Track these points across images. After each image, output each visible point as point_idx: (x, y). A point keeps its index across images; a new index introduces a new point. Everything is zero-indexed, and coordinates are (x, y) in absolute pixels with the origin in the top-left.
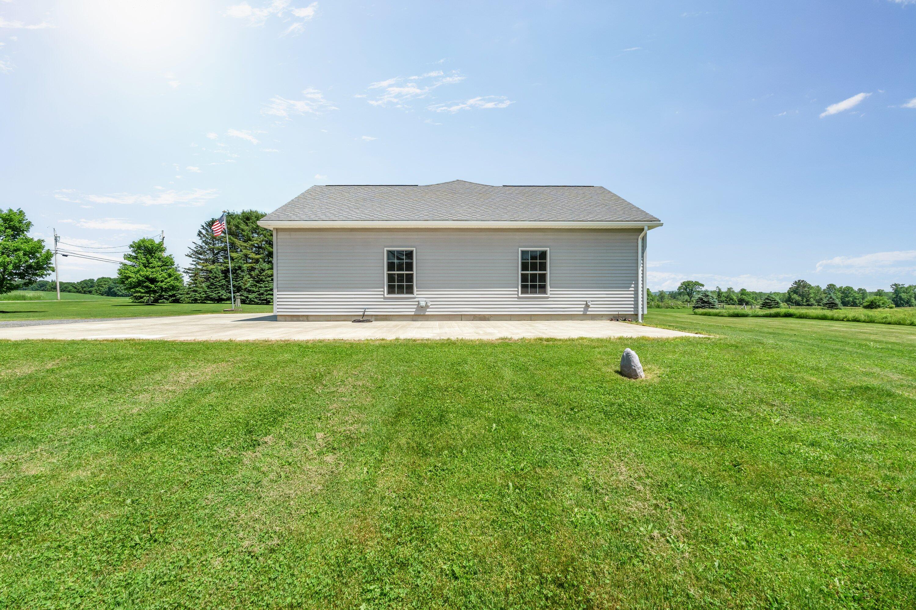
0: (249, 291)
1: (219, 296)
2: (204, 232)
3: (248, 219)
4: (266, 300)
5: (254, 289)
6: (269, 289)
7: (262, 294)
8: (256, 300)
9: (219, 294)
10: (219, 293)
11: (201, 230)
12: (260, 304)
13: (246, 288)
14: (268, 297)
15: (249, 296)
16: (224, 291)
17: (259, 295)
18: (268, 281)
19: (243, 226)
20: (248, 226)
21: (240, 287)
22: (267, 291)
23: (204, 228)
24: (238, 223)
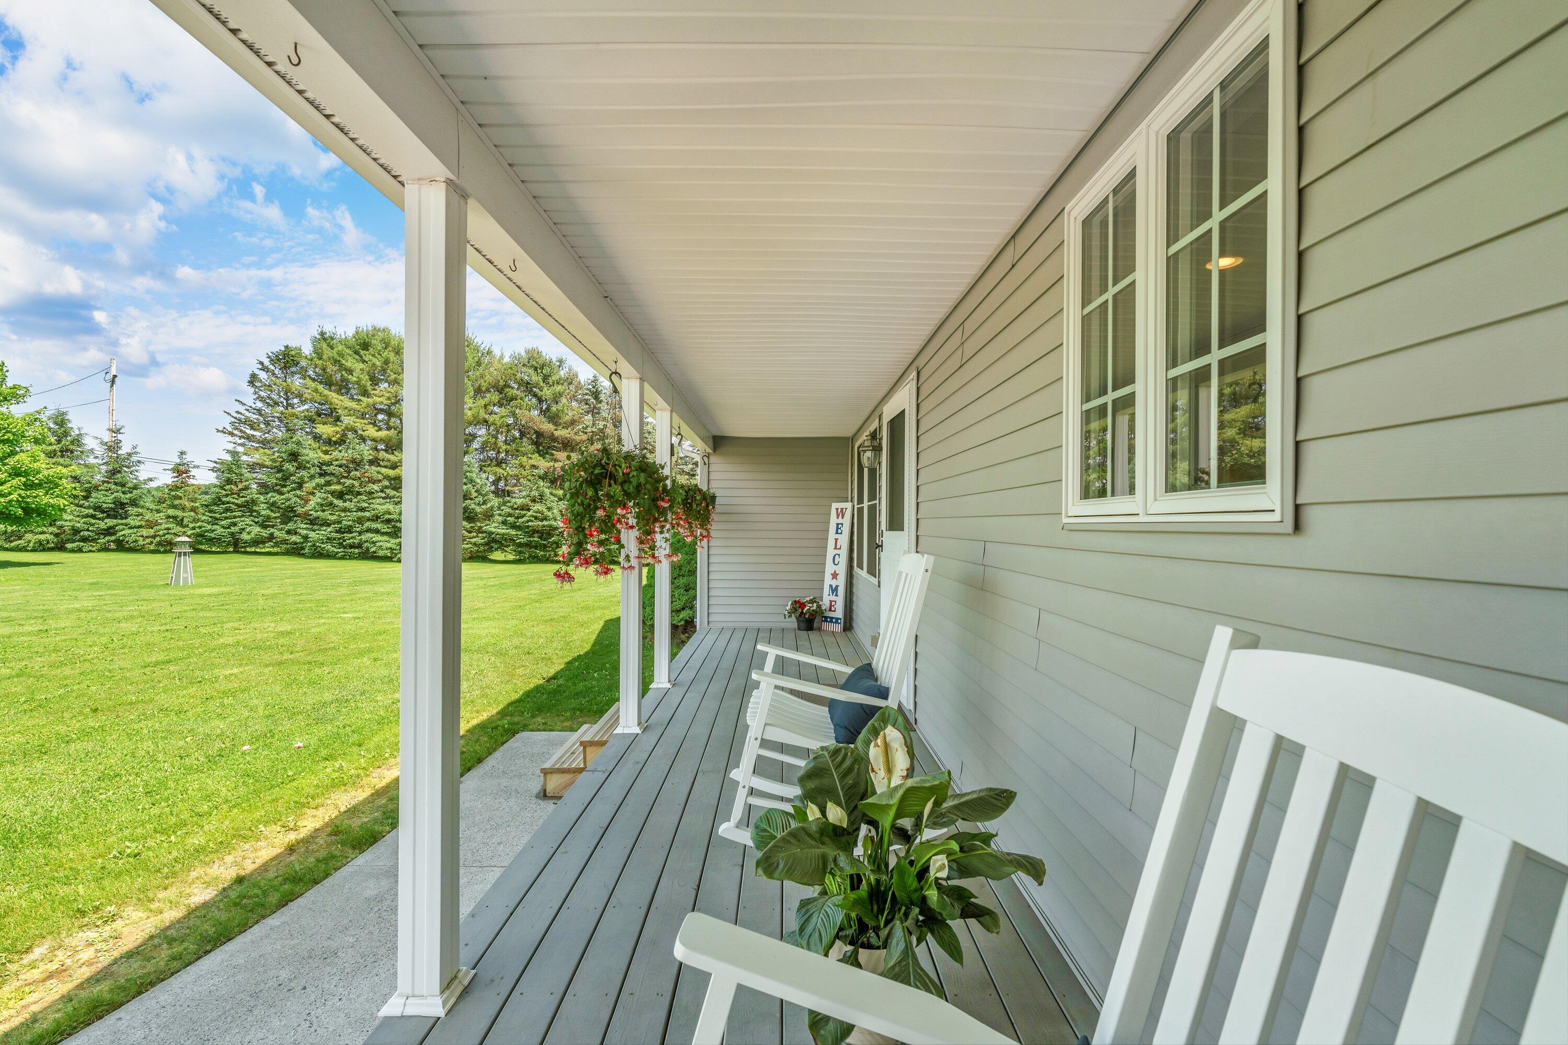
0: (313, 522)
1: (232, 534)
2: (263, 375)
3: (366, 346)
4: (359, 546)
5: (326, 515)
6: (367, 514)
7: (349, 530)
8: (329, 547)
9: (233, 529)
10: (235, 524)
11: (257, 372)
12: (343, 558)
13: (306, 514)
14: (364, 537)
15: (312, 535)
16: (248, 521)
17: (339, 531)
18: (371, 493)
19: (350, 363)
20: (364, 361)
21: (291, 509)
22: (360, 521)
23: (264, 368)
24: (340, 354)
